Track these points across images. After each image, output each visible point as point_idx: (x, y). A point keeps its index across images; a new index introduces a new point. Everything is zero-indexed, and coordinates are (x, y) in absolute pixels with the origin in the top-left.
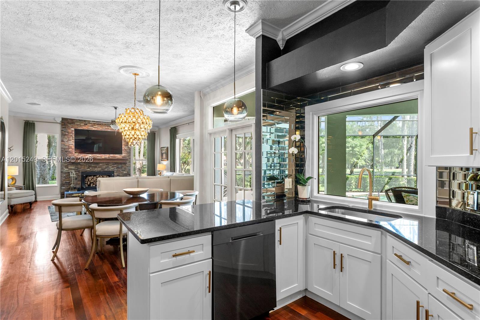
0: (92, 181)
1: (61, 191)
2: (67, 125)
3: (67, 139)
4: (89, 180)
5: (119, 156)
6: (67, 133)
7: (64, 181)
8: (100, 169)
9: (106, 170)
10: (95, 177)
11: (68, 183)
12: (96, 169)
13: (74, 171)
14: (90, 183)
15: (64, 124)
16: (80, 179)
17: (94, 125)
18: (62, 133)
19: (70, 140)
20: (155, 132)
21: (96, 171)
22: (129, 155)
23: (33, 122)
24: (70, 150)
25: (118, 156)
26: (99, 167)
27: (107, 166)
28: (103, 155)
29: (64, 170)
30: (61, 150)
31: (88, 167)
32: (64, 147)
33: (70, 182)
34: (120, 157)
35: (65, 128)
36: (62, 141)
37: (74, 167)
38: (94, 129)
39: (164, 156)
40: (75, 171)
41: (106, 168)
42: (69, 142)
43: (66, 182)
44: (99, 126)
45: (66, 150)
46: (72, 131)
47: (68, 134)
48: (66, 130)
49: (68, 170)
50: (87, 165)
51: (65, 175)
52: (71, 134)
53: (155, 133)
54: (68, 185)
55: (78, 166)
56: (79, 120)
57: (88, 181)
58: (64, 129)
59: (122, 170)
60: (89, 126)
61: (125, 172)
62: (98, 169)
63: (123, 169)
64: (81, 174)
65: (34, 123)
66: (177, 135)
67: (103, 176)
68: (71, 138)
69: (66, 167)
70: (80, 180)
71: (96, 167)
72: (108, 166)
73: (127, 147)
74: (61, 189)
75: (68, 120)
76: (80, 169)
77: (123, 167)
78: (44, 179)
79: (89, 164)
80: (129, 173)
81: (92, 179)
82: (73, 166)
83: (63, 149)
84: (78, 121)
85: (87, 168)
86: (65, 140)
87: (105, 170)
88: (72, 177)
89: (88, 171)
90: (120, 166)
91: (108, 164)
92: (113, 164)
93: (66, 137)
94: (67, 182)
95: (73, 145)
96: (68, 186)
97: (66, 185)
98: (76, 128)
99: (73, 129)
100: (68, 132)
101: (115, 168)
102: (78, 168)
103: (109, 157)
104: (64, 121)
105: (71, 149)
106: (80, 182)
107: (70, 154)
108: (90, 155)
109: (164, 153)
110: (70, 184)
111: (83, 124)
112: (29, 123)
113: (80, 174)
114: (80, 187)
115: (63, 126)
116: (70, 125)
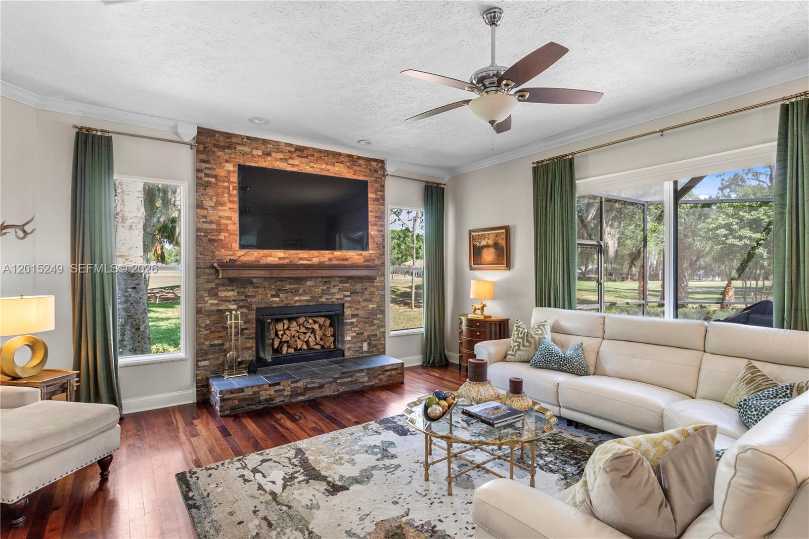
0: (285, 336)
1: (197, 375)
2: (214, 152)
3: (214, 199)
4: (277, 335)
5: (355, 257)
6: (213, 180)
7: (206, 339)
8: (309, 298)
9: (324, 299)
10: (294, 324)
11: (217, 348)
12: (297, 298)
13: (235, 307)
14: (281, 342)
15: (205, 148)
16: (253, 331)
17: (290, 158)
18: (197, 178)
19: (223, 204)
20: (443, 186)
21: (298, 304)
22: (380, 255)
23: (107, 135)
24: (222, 236)
25: (353, 256)
26: (305, 293)
27: (325, 288)
28: (315, 253)
29: (206, 302)
30: (197, 236)
31: (274, 293)
32: (206, 226)
33: (223, 344)
34: (359, 259)
35: (208, 162)
36: (199, 206)
37: (235, 293)
38: (289, 169)
39: (488, 255)
40: (240, 307)
41: (324, 293)
42: (220, 210)
43: (211, 345)
44: (304, 160)
45: (209, 237)
46: (229, 172)
47: (217, 184)
48: (209, 169)
49: (217, 305)
50: (273, 287)
51: (208, 322)
52: (226, 184)
53: (444, 188)
54: (217, 355)
55: (246, 290)
56: (248, 138)
57: (273, 336)
58: (204, 165)
59: (365, 300)
60: (276, 160)
61: (371, 306)
62: (303, 298)
63: (367, 296)
64: (255, 316)
65: (110, 139)
66: (577, 182)
67: (316, 319)
68: (226, 198)
69: (213, 293)
70: (254, 335)
71: (295, 292)
72: (328, 288)
73: (375, 227)
74: (197, 367)
75: (217, 135)
76: (254, 300)
77: (366, 289)
78: (138, 329)
79: (278, 283)
80: (382, 308)
81: (284, 330)
82: (233, 290)
83: (202, 234)
84: (245, 140)
85: (273, 296)
86: (208, 203)
87: (320, 300)
88: (231, 327)
89: (274, 305)
90: (358, 287)
91: (327, 280)
92: (341, 282)
93: (211, 192)
94: (216, 342)
95: (230, 218)
96: (218, 358)
97: (214, 353)
98: (239, 162)
99: (230, 167)
100: (216, 177)
101: (346, 293)
102: (246, 297)
103: (330, 260)
104: (203, 139)
105: (227, 234)
106: (252, 343)
107: (223, 250)
108: (280, 253)
109: (488, 246)
110: (225, 352)
111: (260, 153)
112: (93, 136)
113: (252, 316)
114: (254, 359)
115: (203, 157)
116: (220, 153)
